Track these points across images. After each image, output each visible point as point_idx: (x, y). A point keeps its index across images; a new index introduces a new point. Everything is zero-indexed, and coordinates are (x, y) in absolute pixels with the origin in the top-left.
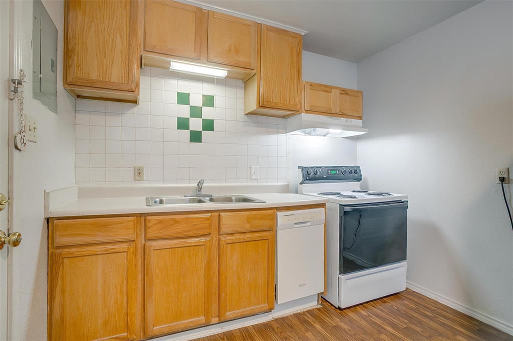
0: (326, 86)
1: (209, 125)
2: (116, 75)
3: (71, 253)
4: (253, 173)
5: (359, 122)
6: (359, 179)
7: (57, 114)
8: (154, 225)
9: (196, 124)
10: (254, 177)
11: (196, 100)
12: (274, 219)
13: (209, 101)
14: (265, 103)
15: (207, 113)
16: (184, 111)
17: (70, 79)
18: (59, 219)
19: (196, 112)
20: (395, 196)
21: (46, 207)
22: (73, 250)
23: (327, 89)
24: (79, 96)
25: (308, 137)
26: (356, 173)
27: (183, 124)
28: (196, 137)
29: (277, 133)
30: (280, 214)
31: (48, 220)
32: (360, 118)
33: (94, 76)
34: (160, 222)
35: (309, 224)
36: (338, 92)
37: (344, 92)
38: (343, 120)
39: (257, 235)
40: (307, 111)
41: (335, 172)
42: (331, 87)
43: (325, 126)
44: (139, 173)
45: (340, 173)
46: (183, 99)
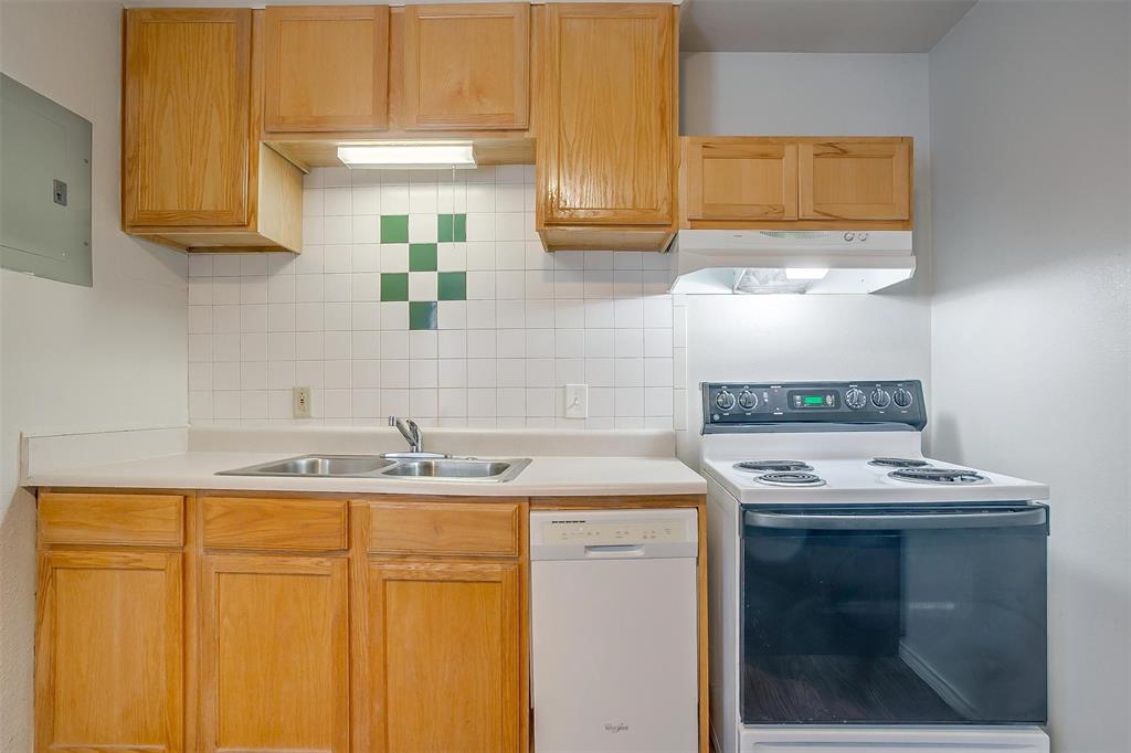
0: (764, 140)
1: (453, 287)
2: (210, 198)
3: (67, 561)
4: (569, 403)
5: (903, 239)
6: (918, 424)
8: (219, 516)
9: (423, 286)
10: (571, 412)
11: (423, 230)
12: (520, 528)
13: (454, 228)
14: (558, 215)
15: (450, 257)
16: (397, 258)
17: (129, 217)
18: (54, 490)
19: (423, 258)
21: (23, 466)
22: (69, 554)
23: (767, 149)
24: (191, 249)
25: (744, 299)
26: (902, 403)
27: (393, 288)
28: (422, 317)
29: (643, 293)
30: (537, 518)
31: (36, 491)
32: (904, 224)
33: (173, 204)
35: (638, 553)
36: (807, 152)
37: (833, 149)
38: (833, 238)
39: (469, 567)
40: (695, 223)
41: (818, 400)
42: (781, 141)
43: (775, 260)
44: (302, 400)
45: (837, 402)
46: (394, 229)
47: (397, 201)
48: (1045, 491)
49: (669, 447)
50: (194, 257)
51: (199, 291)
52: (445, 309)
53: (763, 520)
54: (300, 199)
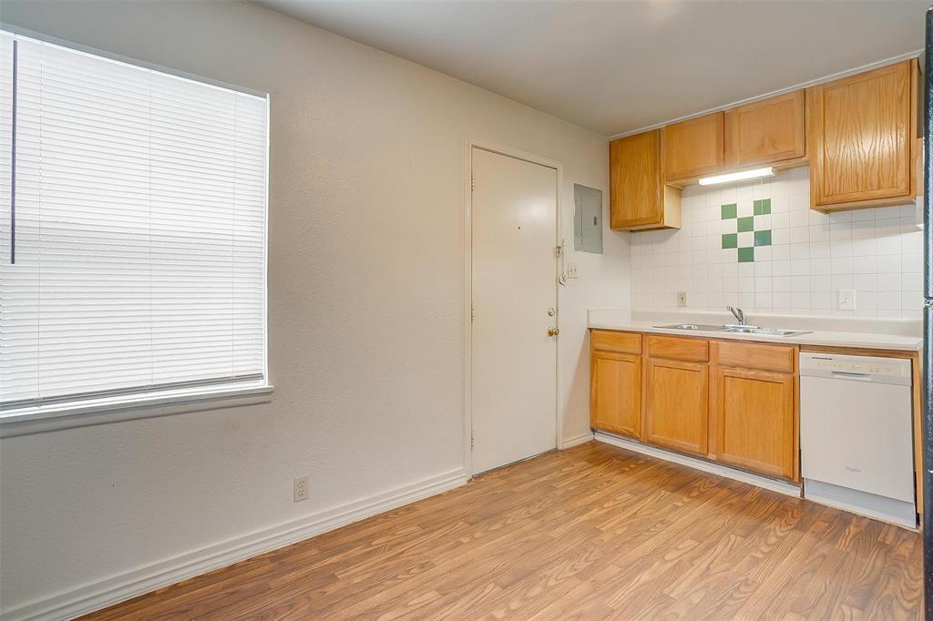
1: (764, 238)
3: (601, 356)
7: (602, 253)
9: (746, 240)
10: (842, 307)
11: (745, 210)
12: (794, 359)
13: (763, 207)
14: (824, 200)
15: (761, 223)
16: (731, 226)
17: (614, 223)
18: (597, 329)
19: (745, 225)
21: (589, 321)
27: (729, 241)
28: (746, 255)
30: (803, 355)
31: (590, 329)
44: (682, 298)
46: (728, 211)
47: (728, 198)
50: (633, 234)
51: (635, 249)
52: (759, 251)
54: (680, 201)
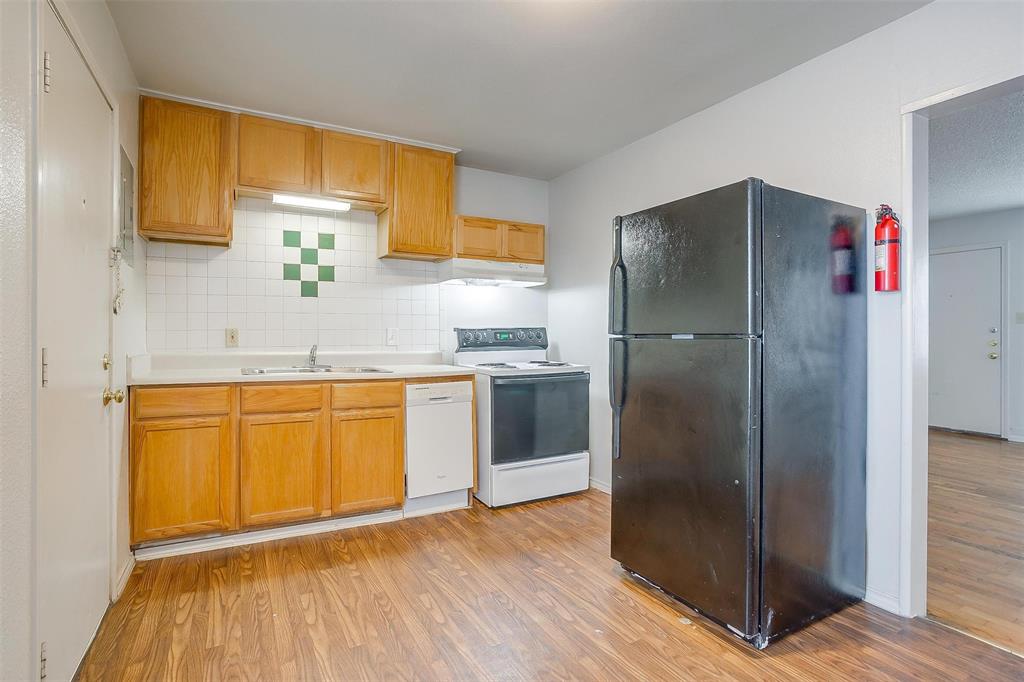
0: (489, 221)
1: (327, 274)
2: (203, 216)
3: (156, 426)
4: (390, 337)
5: (540, 268)
6: (545, 347)
7: (133, 265)
8: (252, 396)
9: (309, 273)
10: (391, 342)
11: (309, 241)
12: (402, 392)
13: (327, 241)
14: (400, 247)
15: (325, 257)
16: (293, 256)
17: (146, 224)
18: (141, 387)
19: (309, 256)
20: (575, 366)
21: (129, 375)
22: (157, 423)
23: (490, 224)
24: (151, 239)
25: (471, 287)
26: (539, 337)
27: (291, 272)
28: (309, 290)
29: (427, 282)
30: (409, 388)
31: (129, 387)
32: (541, 262)
33: (176, 218)
34: (259, 393)
35: (449, 401)
36: (506, 228)
37: (516, 227)
38: (514, 266)
39: (380, 411)
40: (460, 256)
41: (507, 336)
42: (497, 222)
43: (490, 275)
44: (232, 337)
45: (514, 337)
46: (292, 239)
47: (292, 223)
48: (588, 368)
49: (438, 359)
50: (151, 244)
51: (154, 265)
52: (322, 286)
53: (500, 382)
